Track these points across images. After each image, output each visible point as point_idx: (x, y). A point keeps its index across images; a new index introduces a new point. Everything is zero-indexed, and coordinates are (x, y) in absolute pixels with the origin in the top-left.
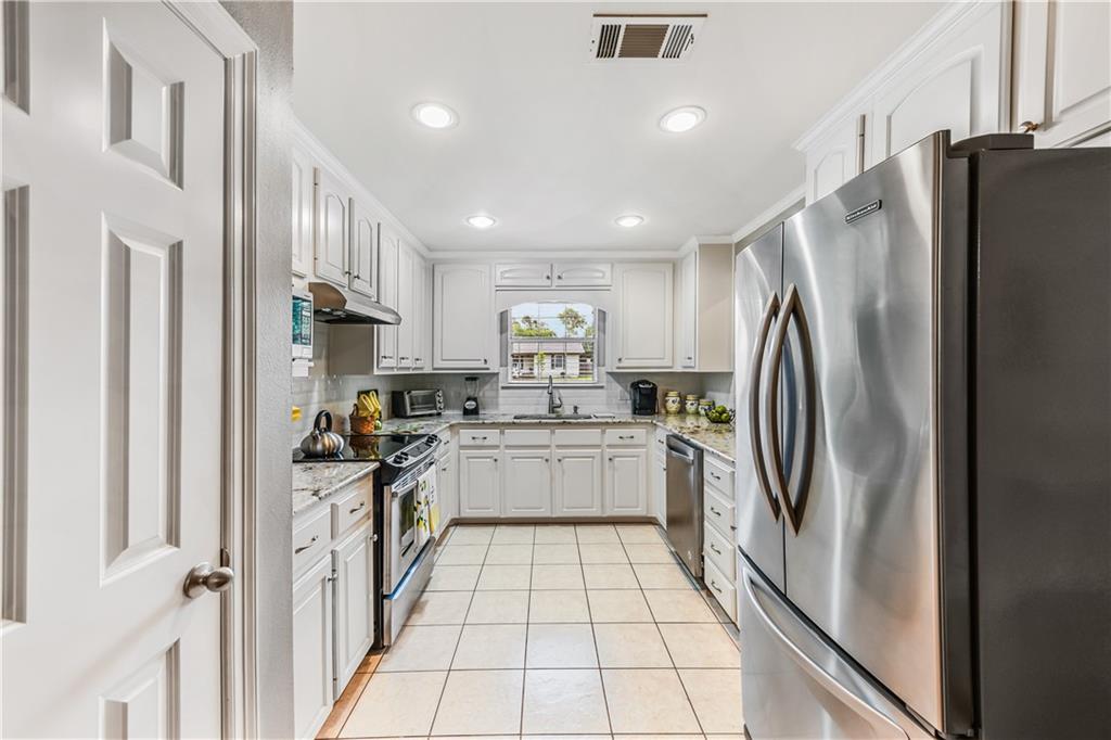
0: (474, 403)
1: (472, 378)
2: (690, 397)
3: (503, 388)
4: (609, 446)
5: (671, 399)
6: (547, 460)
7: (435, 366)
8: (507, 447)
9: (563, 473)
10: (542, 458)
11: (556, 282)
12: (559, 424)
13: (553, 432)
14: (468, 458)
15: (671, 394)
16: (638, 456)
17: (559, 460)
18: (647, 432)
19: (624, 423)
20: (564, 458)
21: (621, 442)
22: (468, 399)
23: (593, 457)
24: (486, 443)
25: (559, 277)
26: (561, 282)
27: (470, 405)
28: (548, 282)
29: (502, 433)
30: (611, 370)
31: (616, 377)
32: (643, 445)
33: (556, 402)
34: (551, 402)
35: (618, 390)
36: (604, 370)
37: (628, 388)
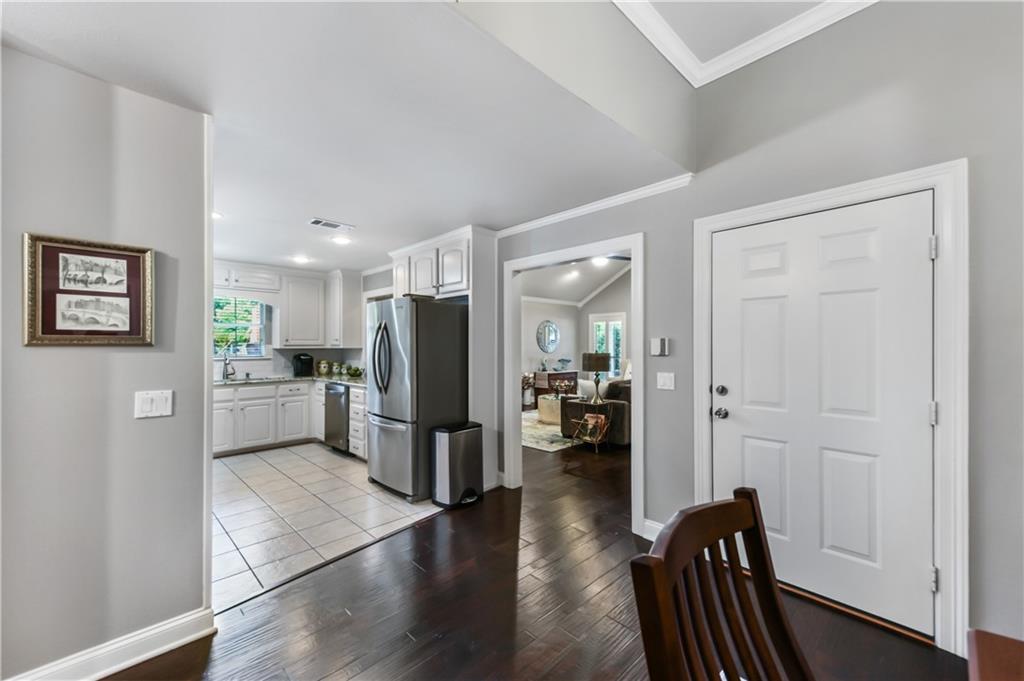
2: (335, 364)
4: (281, 396)
5: (323, 366)
6: (231, 410)
9: (245, 418)
10: (226, 409)
11: (234, 284)
12: (233, 384)
13: (236, 390)
15: (323, 362)
16: (302, 402)
17: (242, 409)
18: (309, 386)
20: (245, 407)
21: (290, 393)
23: (269, 405)
25: (237, 281)
26: (238, 284)
28: (226, 283)
30: (278, 347)
31: (280, 351)
32: (306, 394)
33: (230, 371)
34: (226, 369)
35: (282, 360)
36: (271, 347)
37: (291, 359)
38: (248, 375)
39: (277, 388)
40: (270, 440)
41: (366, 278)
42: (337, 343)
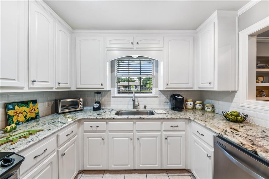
0: (98, 105)
1: (98, 93)
2: (198, 102)
3: (113, 97)
4: (165, 131)
5: (190, 103)
6: (131, 139)
7: (77, 87)
8: (110, 131)
9: (140, 146)
10: (129, 137)
11: (136, 46)
12: (138, 119)
13: (135, 123)
14: (88, 137)
15: (189, 100)
16: (181, 137)
17: (138, 139)
18: (186, 123)
19: (174, 118)
20: (141, 137)
21: (171, 128)
22: (96, 103)
23: (157, 137)
24: (98, 129)
25: (138, 43)
26: (138, 46)
27: (96, 106)
28: (132, 46)
29: (107, 123)
30: (162, 89)
31: (163, 92)
32: (184, 131)
33: (137, 104)
34: (134, 104)
35: (164, 98)
36: (157, 89)
37: (169, 97)
38: (145, 107)
39: (162, 123)
40: (157, 167)
41: (241, 18)
42: (212, 86)
